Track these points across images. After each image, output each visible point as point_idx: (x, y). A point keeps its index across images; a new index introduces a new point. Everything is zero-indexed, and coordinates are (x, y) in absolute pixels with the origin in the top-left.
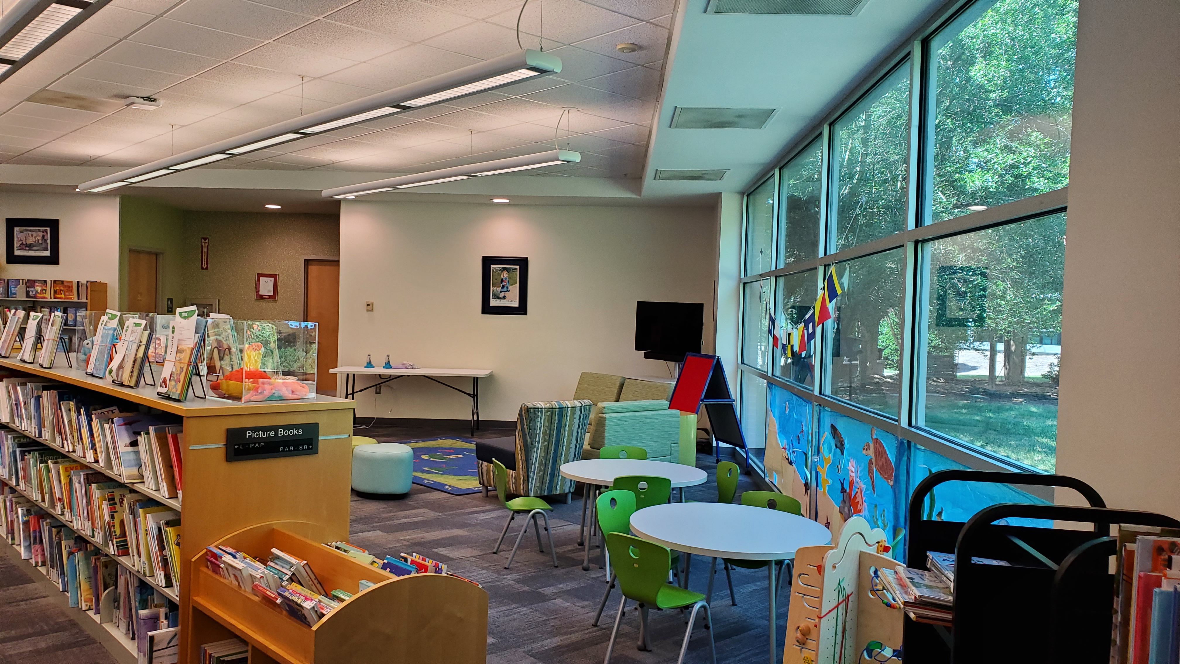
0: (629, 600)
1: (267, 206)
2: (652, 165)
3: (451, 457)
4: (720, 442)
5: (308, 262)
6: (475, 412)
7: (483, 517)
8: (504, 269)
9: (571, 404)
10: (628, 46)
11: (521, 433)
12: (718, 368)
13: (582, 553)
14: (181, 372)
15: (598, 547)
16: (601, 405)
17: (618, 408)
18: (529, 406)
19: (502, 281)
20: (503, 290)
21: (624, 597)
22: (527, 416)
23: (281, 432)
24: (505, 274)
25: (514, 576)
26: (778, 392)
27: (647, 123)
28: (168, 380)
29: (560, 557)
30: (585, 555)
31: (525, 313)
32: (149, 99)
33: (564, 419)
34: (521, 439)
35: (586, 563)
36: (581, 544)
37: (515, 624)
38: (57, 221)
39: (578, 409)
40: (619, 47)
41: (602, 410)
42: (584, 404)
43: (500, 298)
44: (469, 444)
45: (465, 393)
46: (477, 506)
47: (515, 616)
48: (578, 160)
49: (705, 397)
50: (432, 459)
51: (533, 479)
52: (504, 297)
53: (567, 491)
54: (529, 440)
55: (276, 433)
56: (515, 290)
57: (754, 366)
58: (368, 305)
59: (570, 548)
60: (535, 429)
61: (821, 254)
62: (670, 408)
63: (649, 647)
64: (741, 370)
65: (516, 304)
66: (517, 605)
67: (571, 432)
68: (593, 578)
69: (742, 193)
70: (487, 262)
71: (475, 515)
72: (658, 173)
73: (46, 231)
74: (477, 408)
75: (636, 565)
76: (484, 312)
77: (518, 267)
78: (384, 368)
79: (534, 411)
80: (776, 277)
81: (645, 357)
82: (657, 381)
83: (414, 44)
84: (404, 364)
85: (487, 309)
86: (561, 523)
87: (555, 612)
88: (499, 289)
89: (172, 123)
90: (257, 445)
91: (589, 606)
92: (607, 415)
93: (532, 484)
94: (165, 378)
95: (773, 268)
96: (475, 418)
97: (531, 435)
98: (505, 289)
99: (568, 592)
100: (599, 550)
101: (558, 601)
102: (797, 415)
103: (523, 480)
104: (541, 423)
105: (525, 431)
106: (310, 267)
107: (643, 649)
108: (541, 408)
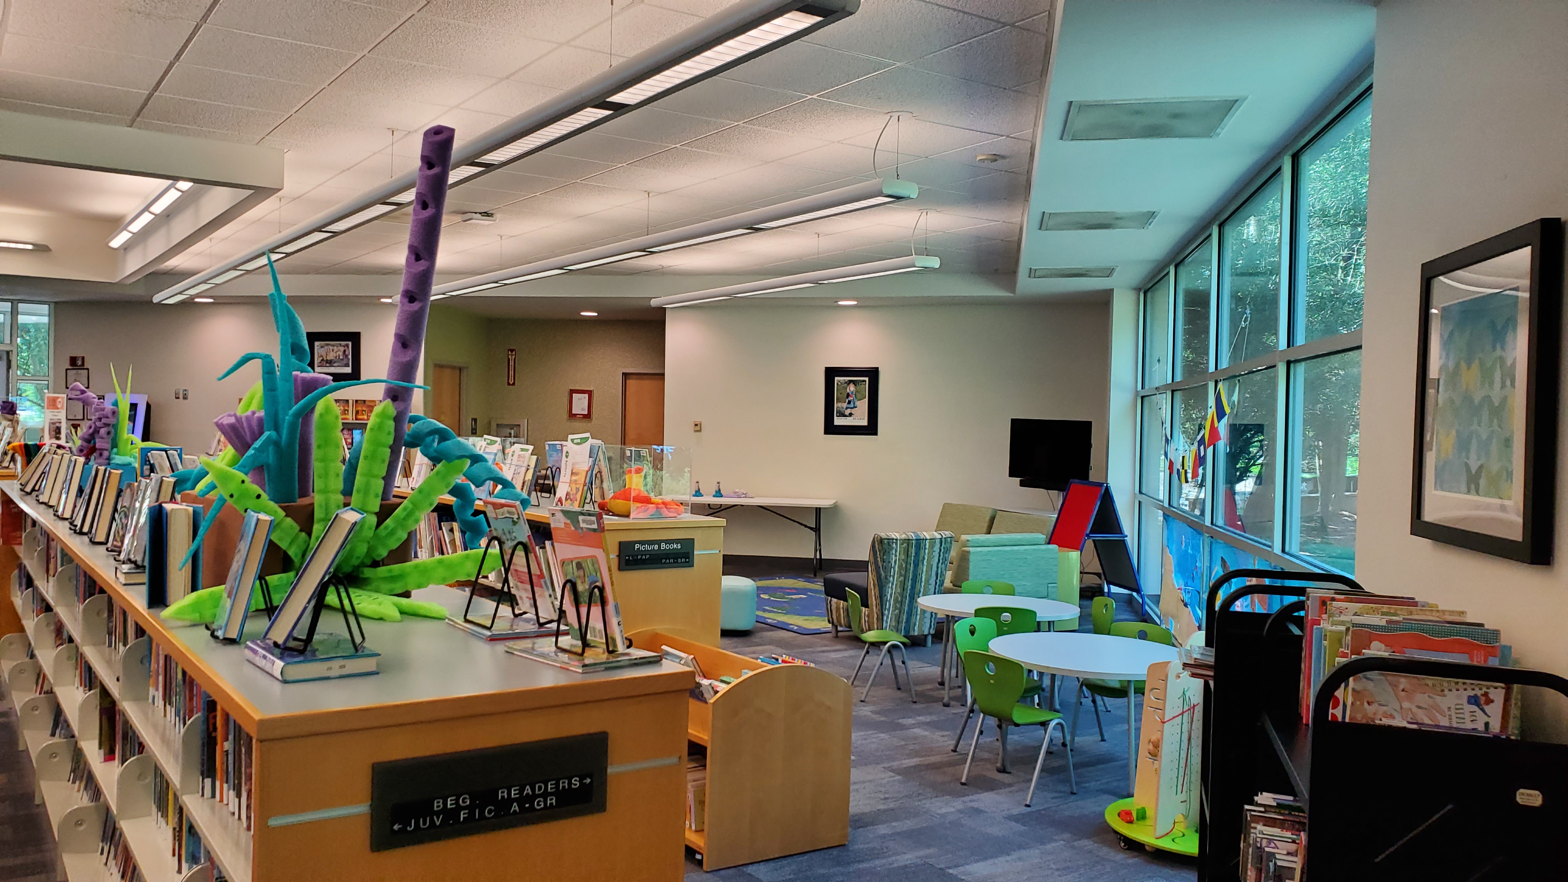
0: (987, 717)
1: (582, 314)
2: (1025, 263)
3: (794, 597)
4: (1111, 586)
5: (626, 376)
6: (818, 548)
7: (833, 655)
8: (850, 381)
9: (929, 535)
10: (989, 157)
11: (873, 567)
12: (1107, 498)
13: (943, 692)
14: (577, 492)
15: (959, 687)
16: (964, 537)
17: (983, 541)
18: (883, 537)
19: (848, 395)
20: (849, 406)
21: (982, 715)
22: (880, 548)
23: (663, 546)
24: (852, 388)
25: (871, 708)
26: (1177, 525)
27: (1017, 220)
28: (564, 499)
29: (918, 694)
30: (945, 694)
31: (875, 433)
32: (487, 214)
33: (922, 551)
34: (874, 573)
35: (946, 700)
36: (942, 684)
37: (874, 746)
38: (359, 334)
39: (938, 541)
40: (978, 158)
41: (966, 544)
42: (944, 536)
43: (846, 416)
44: (813, 585)
45: (806, 526)
46: (826, 646)
47: (874, 740)
48: (937, 266)
49: (1091, 532)
50: (772, 598)
51: (888, 617)
52: (851, 415)
53: (926, 633)
54: (883, 574)
55: (659, 547)
56: (863, 406)
57: (1154, 497)
58: (696, 425)
59: (929, 687)
60: (889, 562)
61: (1212, 368)
62: (1050, 542)
63: (1009, 769)
64: (1140, 502)
65: (864, 423)
66: (875, 732)
67: (930, 567)
68: (953, 713)
69: (1138, 290)
70: (831, 373)
71: (826, 654)
72: (1033, 272)
73: (347, 346)
74: (820, 545)
75: (992, 681)
76: (827, 432)
77: (867, 379)
78: (714, 496)
79: (888, 543)
80: (1173, 391)
81: (1021, 485)
82: (1036, 514)
83: (767, 163)
84: (735, 493)
85: (830, 429)
86: (920, 664)
87: (915, 738)
88: (845, 405)
89: (501, 234)
90: (644, 557)
91: (949, 735)
92: (971, 549)
93: (887, 622)
94: (560, 498)
95: (1169, 381)
96: (818, 557)
97: (885, 568)
98: (852, 405)
99: (928, 724)
100: (960, 690)
101: (915, 730)
102: (1192, 549)
103: (877, 619)
104: (896, 556)
105: (878, 565)
106: (627, 381)
107: (1002, 770)
108: (897, 540)
